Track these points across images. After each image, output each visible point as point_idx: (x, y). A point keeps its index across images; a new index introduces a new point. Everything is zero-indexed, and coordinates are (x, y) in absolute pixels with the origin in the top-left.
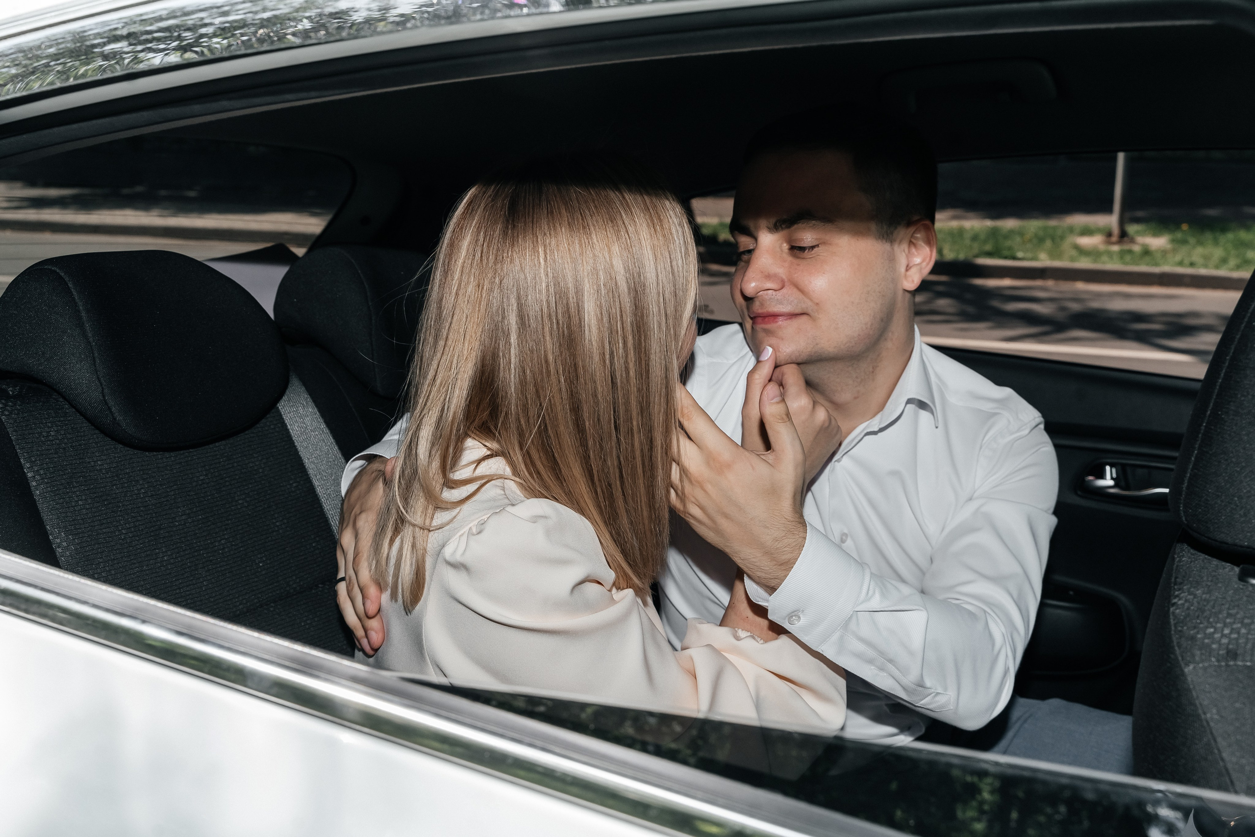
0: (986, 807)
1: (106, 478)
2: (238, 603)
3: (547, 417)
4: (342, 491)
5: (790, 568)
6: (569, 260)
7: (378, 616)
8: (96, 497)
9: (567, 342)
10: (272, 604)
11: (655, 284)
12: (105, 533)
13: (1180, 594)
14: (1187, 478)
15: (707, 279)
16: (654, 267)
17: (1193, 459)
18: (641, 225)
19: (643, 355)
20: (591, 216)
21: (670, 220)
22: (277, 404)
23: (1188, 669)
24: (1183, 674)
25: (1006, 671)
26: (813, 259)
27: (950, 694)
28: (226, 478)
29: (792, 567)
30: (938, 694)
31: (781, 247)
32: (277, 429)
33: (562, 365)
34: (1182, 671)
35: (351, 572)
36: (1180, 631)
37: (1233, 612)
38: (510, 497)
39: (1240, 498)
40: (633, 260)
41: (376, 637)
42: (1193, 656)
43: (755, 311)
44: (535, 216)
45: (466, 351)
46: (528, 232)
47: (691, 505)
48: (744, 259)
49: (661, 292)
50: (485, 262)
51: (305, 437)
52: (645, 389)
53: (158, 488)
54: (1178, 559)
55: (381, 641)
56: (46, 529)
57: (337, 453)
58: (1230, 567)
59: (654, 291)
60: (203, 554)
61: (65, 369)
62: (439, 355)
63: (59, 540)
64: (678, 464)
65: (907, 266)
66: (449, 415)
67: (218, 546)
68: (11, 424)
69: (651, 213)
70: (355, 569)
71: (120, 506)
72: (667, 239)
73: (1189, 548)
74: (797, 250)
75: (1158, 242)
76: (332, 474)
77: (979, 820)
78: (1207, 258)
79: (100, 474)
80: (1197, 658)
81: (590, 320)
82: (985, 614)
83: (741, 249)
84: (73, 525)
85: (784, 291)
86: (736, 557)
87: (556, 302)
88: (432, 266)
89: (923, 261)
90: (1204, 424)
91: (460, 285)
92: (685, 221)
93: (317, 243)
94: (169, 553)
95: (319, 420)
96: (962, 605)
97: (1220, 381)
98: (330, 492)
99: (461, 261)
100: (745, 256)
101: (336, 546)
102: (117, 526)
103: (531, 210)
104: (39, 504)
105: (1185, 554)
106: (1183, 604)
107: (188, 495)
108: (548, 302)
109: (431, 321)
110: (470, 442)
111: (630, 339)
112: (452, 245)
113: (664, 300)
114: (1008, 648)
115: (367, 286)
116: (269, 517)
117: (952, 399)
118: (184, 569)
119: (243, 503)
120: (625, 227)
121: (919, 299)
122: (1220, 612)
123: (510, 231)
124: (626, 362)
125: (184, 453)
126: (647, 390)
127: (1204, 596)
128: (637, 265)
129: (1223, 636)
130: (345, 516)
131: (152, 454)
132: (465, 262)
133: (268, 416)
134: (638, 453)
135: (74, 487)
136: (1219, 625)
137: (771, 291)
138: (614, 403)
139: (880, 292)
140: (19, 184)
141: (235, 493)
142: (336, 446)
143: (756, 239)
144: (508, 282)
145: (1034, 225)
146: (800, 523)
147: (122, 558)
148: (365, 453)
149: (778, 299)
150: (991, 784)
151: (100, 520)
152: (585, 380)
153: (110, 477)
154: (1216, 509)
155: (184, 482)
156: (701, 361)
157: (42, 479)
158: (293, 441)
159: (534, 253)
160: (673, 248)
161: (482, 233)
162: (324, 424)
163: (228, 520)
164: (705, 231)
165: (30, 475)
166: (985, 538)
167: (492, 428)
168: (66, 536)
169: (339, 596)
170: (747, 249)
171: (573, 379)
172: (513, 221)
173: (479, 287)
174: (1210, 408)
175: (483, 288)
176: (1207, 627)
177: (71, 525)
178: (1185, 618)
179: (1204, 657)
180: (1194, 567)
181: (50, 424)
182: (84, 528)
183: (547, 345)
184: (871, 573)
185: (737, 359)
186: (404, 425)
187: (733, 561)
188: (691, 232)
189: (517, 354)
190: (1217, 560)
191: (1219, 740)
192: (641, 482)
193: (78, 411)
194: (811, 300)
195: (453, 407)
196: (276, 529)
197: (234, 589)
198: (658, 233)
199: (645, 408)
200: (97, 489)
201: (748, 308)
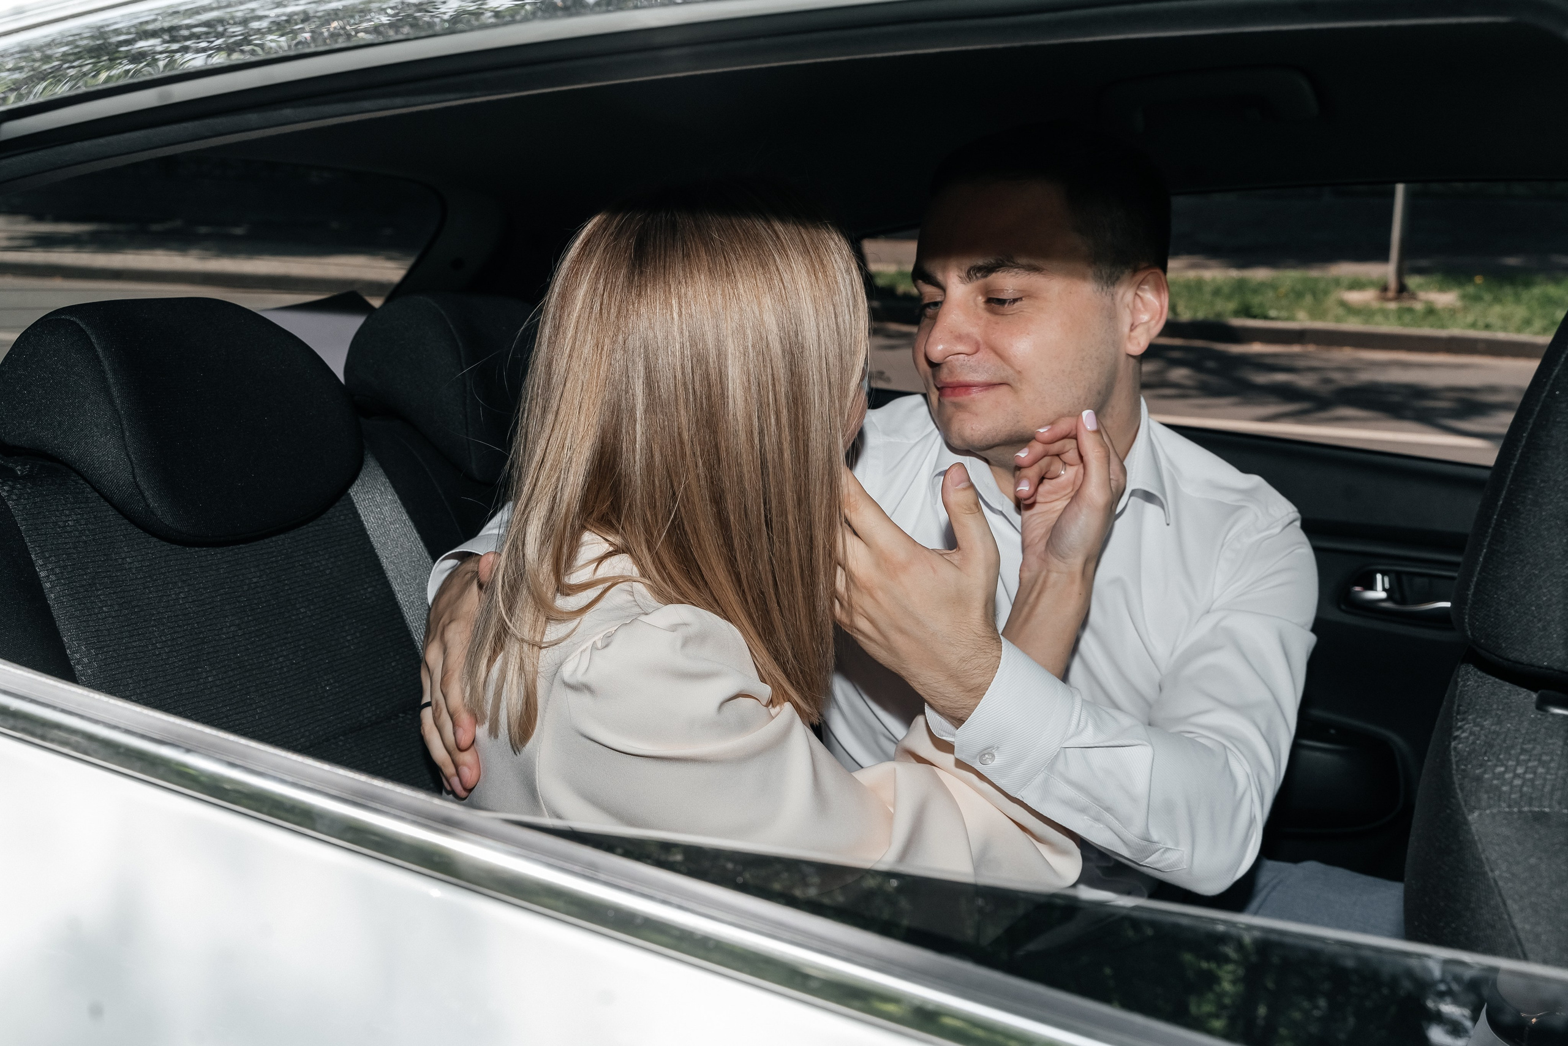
0: (1227, 1001)
1: (136, 578)
2: (299, 736)
3: (682, 509)
4: (429, 598)
5: (981, 695)
6: (709, 314)
7: (472, 749)
8: (123, 602)
9: (707, 417)
10: (341, 738)
11: (816, 345)
12: (135, 647)
13: (1464, 725)
14: (1474, 583)
15: (881, 341)
16: (815, 324)
17: (1481, 559)
18: (799, 271)
19: (800, 434)
20: (737, 260)
21: (835, 265)
22: (347, 490)
23: (1473, 817)
24: (1466, 822)
25: (1252, 821)
26: (1016, 315)
27: (1183, 849)
28: (285, 580)
29: (984, 694)
30: (1168, 849)
31: (975, 300)
32: (349, 521)
33: (700, 444)
34: (1465, 819)
35: (439, 695)
36: (1464, 770)
37: (1528, 746)
38: (641, 604)
39: (1539, 607)
40: (788, 315)
41: (468, 774)
42: (1479, 800)
43: (942, 380)
44: (668, 259)
45: (582, 426)
46: (659, 279)
47: (859, 619)
48: (928, 314)
49: (823, 355)
50: (605, 315)
51: (383, 531)
52: (803, 476)
53: (201, 592)
54: (1462, 683)
55: (476, 779)
56: (62, 641)
57: (423, 550)
58: (1525, 693)
59: (815, 354)
60: (256, 674)
61: (86, 443)
62: (548, 431)
63: (77, 654)
64: (844, 569)
65: (1132, 325)
66: (563, 506)
67: (275, 664)
68: (19, 511)
69: (811, 257)
70: (444, 692)
71: (154, 614)
72: (832, 292)
73: (1476, 670)
74: (995, 302)
75: (1445, 298)
76: (415, 576)
77: (1217, 1016)
78: (1506, 318)
79: (129, 574)
80: (1484, 804)
81: (734, 390)
82: (1225, 749)
83: (926, 301)
84: (95, 637)
85: (979, 355)
86: (914, 681)
87: (692, 367)
88: (539, 320)
89: (1152, 319)
90: (1495, 517)
91: (574, 343)
92: (854, 266)
93: (396, 293)
94: (214, 672)
95: (400, 510)
96: (1196, 739)
97: (1515, 463)
98: (414, 599)
99: (575, 315)
100: (929, 310)
101: (420, 667)
102: (150, 639)
103: (663, 252)
104: (54, 610)
105: (1470, 677)
106: (1467, 738)
107: (238, 602)
108: (683, 367)
109: (538, 389)
110: (587, 536)
111: (784, 413)
112: (563, 296)
113: (826, 364)
114: (1253, 792)
115: (460, 344)
116: (338, 629)
117: (1187, 489)
118: (233, 692)
119: (306, 612)
120: (780, 274)
121: (1147, 367)
122: (1512, 747)
123: (636, 278)
124: (780, 443)
125: (233, 550)
126: (805, 477)
127: (1493, 727)
128: (793, 321)
129: (1516, 776)
130: (432, 627)
131: (193, 550)
132: (580, 316)
133: (337, 504)
134: (794, 555)
135: (98, 590)
136: (1510, 763)
137: (962, 355)
138: (764, 493)
139: (1097, 358)
140: (21, 218)
141: (296, 599)
142: (420, 542)
143: (943, 289)
144: (634, 342)
145: (1290, 276)
146: (994, 639)
147: (156, 678)
148: (457, 551)
149: (971, 366)
150: (1233, 972)
151: (129, 631)
152: (729, 464)
153: (141, 578)
154: (1509, 621)
155: (233, 585)
156: (873, 440)
157: (57, 580)
158: (368, 536)
159: (666, 306)
160: (838, 300)
161: (601, 281)
162: (406, 514)
163: (287, 633)
164: (880, 282)
165: (42, 574)
166: (1225, 658)
167: (614, 522)
168: (88, 650)
169: (423, 725)
170: (933, 301)
171: (713, 462)
172: (640, 266)
173: (597, 347)
174: (1502, 497)
175: (602, 349)
176: (1496, 766)
177: (94, 637)
178: (1469, 753)
179: (1492, 802)
180: (1482, 693)
181: (67, 512)
182: (110, 640)
183: (681, 420)
184: (1083, 700)
185: (920, 438)
186: (505, 518)
187: (911, 686)
188: (862, 281)
189: (644, 431)
190: (1511, 685)
191: (1509, 902)
192: (799, 589)
193: (102, 495)
194: (1012, 367)
195: (566, 497)
196: (347, 644)
197: (294, 718)
198: (819, 282)
199: (803, 499)
200: (126, 593)
201: (934, 376)
